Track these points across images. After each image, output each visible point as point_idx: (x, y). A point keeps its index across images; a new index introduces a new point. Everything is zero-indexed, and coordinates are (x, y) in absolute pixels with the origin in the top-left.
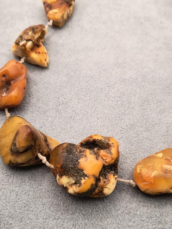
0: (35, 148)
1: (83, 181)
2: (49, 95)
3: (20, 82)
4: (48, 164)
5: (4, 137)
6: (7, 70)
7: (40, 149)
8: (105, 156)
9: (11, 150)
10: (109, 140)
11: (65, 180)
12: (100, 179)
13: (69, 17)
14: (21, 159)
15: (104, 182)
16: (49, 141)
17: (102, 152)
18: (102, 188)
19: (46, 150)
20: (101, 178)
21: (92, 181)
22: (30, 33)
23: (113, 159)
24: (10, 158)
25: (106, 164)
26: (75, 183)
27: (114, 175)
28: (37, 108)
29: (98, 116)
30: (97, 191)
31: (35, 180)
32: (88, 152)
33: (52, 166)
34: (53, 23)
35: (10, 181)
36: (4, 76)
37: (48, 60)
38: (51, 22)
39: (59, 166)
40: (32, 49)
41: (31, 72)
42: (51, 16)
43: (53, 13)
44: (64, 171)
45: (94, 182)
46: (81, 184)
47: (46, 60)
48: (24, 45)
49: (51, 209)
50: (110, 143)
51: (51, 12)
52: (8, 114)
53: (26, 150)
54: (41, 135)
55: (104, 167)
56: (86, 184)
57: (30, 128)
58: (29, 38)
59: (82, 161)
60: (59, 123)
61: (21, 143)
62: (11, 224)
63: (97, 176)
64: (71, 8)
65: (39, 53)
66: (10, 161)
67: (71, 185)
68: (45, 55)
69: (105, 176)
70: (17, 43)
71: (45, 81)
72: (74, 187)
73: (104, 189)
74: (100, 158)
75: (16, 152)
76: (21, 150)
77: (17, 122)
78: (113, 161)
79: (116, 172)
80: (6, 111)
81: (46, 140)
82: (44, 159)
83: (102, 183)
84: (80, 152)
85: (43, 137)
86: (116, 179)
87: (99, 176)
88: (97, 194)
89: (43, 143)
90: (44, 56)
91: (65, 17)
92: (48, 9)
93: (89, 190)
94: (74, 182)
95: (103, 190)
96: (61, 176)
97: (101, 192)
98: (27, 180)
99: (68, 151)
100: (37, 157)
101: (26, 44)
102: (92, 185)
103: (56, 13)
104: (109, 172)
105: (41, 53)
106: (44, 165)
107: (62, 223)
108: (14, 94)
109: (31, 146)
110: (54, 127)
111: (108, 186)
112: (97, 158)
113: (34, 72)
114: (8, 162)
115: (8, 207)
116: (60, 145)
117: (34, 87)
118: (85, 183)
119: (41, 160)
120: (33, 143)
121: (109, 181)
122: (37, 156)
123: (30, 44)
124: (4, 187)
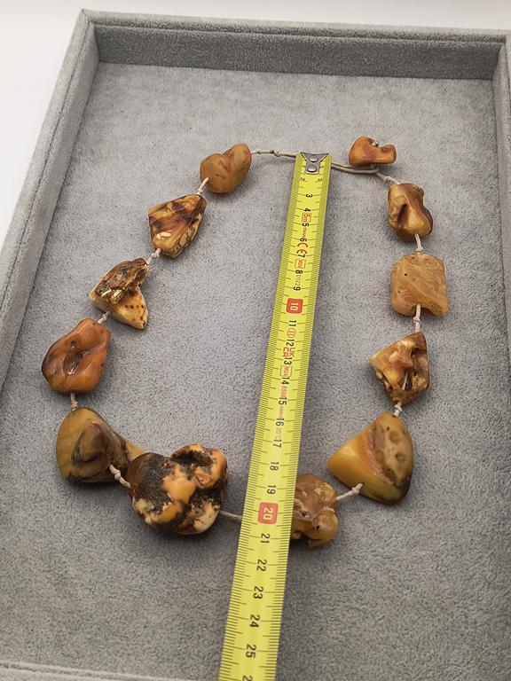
0: (106, 457)
1: (165, 507)
2: (141, 375)
3: (96, 357)
4: (122, 480)
5: (66, 438)
6: (78, 335)
7: (112, 459)
8: (201, 476)
9: (73, 458)
10: (211, 454)
11: (142, 505)
12: (190, 507)
13: (191, 242)
14: (85, 472)
15: (197, 512)
16: (129, 448)
17: (199, 470)
18: (193, 520)
19: (122, 462)
20: (193, 506)
21: (177, 508)
22: (120, 277)
23: (211, 480)
24: (71, 468)
25: (202, 487)
26: (155, 510)
27: (213, 505)
28: (120, 395)
29: (213, 415)
30: (184, 523)
31: (104, 506)
32: (178, 467)
33: (128, 484)
34: (161, 254)
35: (69, 503)
36: (73, 343)
37: (145, 318)
38: (158, 251)
39: (136, 485)
40: (121, 301)
41: (118, 336)
42: (158, 243)
43: (162, 237)
44: (142, 493)
45: (180, 510)
46: (162, 510)
47: (142, 318)
48: (108, 296)
49: (123, 547)
50: (212, 457)
51: (158, 236)
52: (75, 404)
53: (92, 460)
54: (116, 439)
55: (197, 490)
56: (169, 511)
57: (100, 428)
58: (117, 284)
59: (167, 479)
60: (150, 422)
61: (87, 449)
62: (65, 562)
63: (187, 501)
64: (196, 226)
65: (132, 307)
66: (70, 474)
67: (149, 512)
68: (142, 310)
69: (199, 504)
70: (98, 294)
71: (138, 352)
72: (152, 514)
73: (196, 522)
74: (194, 478)
75: (78, 461)
76: (86, 459)
77: (86, 417)
78: (212, 484)
79: (218, 501)
80: (72, 398)
81: (124, 447)
82: (117, 473)
83: (193, 513)
84: (168, 467)
85: (118, 442)
86: (215, 510)
87: (190, 503)
88: (185, 528)
89: (119, 450)
90: (139, 312)
91: (183, 243)
92: (155, 229)
93: (172, 520)
94: (153, 507)
95: (194, 523)
96: (137, 499)
97: (191, 525)
98: (93, 504)
99: (150, 465)
100: (108, 471)
101: (112, 294)
102: (177, 514)
103: (166, 238)
104: (205, 500)
105: (135, 307)
106: (117, 482)
107: (135, 567)
108: (86, 374)
109: (101, 454)
110: (142, 428)
111: (202, 518)
112: (189, 478)
113: (123, 335)
114: (67, 474)
115: (63, 540)
116: (142, 455)
117: (120, 360)
118: (166, 510)
119: (114, 475)
120: (103, 451)
121: (204, 511)
122: (109, 468)
123: (117, 293)
124: (59, 510)
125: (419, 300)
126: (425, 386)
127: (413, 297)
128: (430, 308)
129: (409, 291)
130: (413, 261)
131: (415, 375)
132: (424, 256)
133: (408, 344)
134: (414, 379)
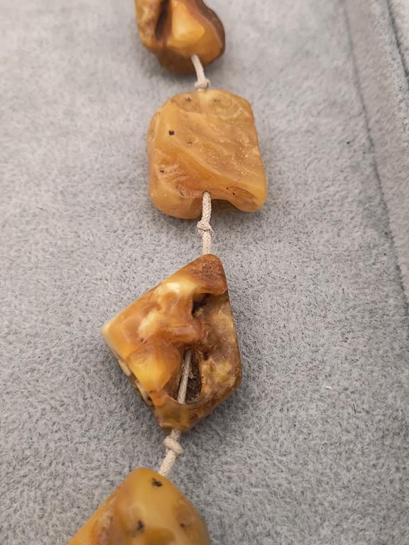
125: (205, 184)
126: (232, 381)
127: (191, 180)
128: (230, 198)
129: (182, 167)
130: (189, 106)
131: (206, 358)
132: (212, 94)
133: (183, 287)
134: (204, 367)
